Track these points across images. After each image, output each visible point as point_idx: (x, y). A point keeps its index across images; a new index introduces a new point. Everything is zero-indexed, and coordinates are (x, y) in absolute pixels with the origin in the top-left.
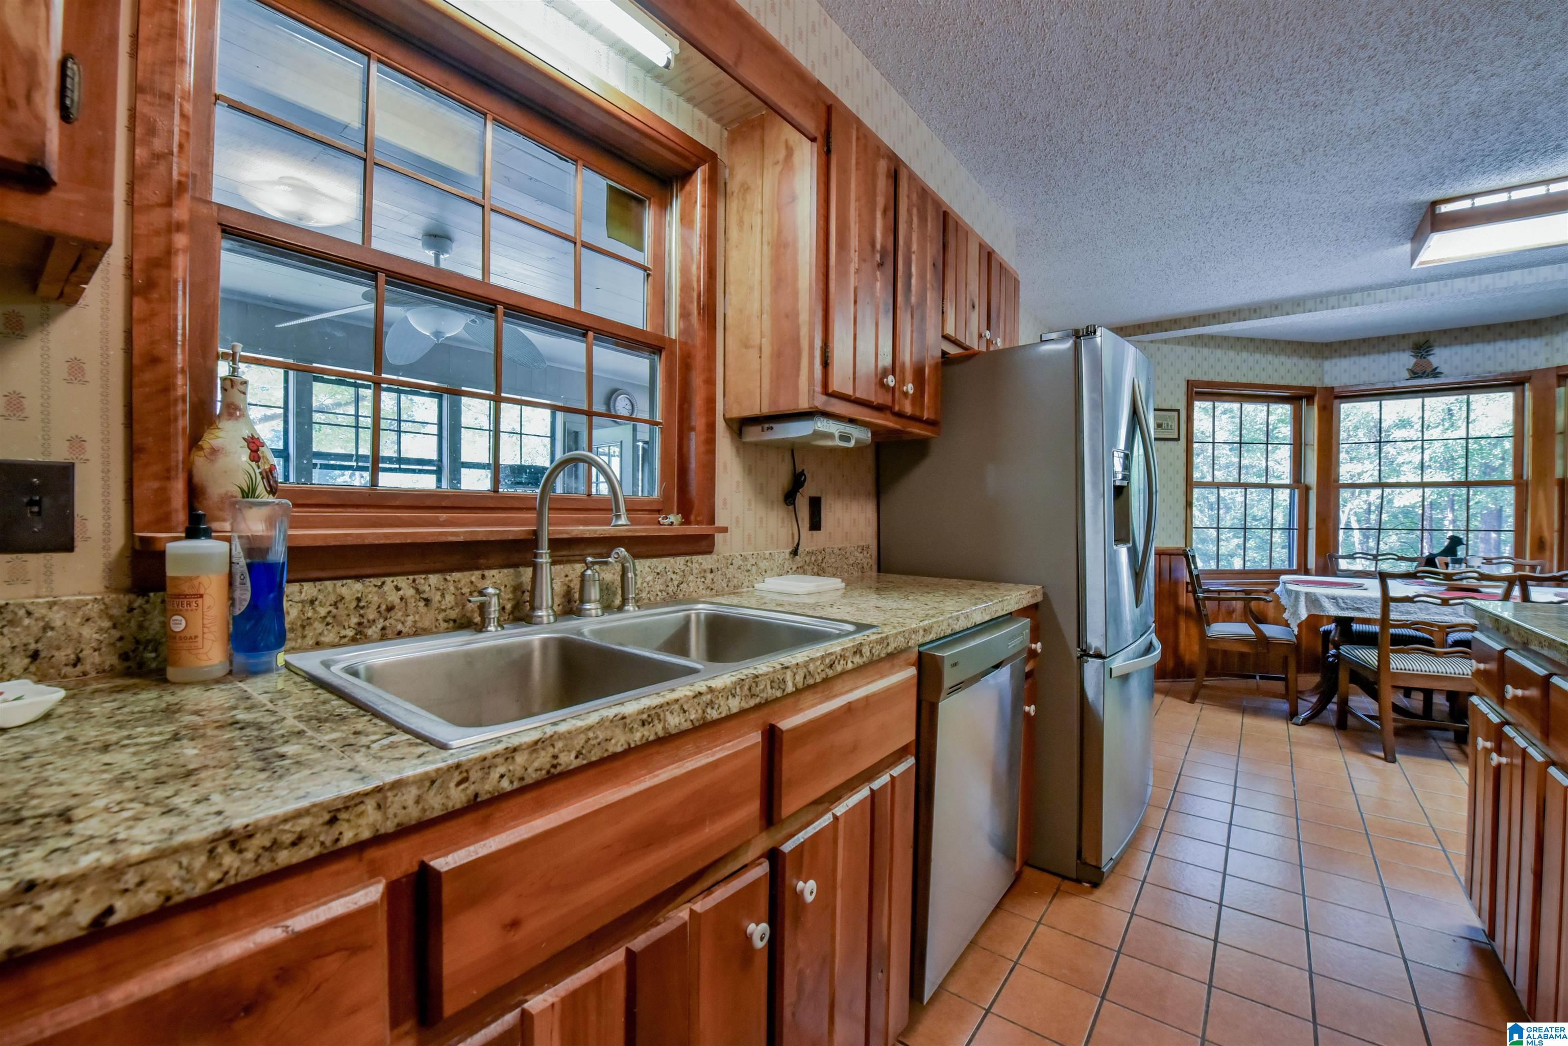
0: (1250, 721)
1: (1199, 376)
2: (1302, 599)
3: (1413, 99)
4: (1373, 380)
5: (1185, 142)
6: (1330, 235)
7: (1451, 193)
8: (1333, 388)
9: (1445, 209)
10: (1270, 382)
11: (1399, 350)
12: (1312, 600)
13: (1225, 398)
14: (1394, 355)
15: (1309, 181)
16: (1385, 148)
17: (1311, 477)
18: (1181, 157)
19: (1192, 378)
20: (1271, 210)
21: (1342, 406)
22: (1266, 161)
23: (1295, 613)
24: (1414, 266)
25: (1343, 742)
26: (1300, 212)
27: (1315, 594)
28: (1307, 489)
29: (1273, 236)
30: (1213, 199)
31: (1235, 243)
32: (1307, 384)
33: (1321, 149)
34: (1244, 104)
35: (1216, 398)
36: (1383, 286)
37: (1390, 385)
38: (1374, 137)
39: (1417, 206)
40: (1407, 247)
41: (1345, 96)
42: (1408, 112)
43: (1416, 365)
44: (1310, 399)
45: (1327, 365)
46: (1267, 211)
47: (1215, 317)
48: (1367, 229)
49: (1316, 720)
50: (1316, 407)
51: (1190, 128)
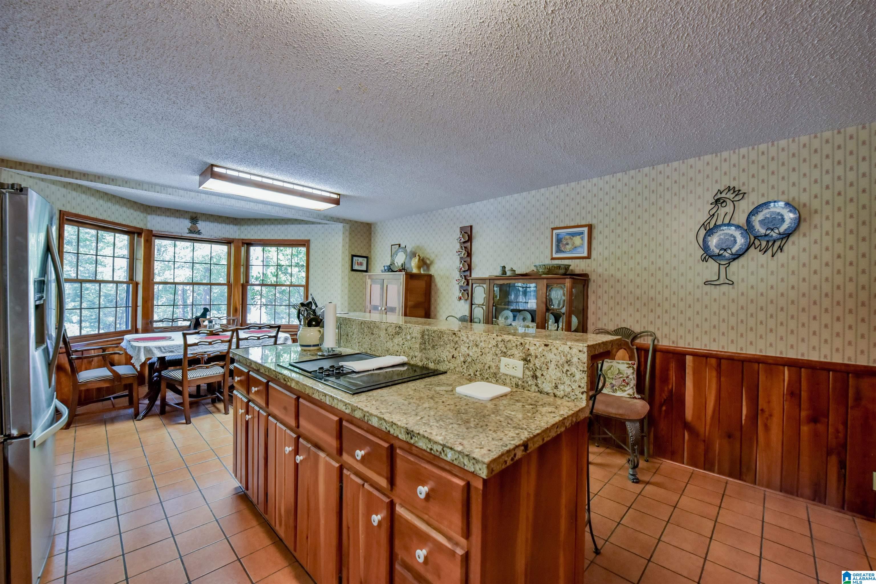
0: (110, 428)
1: (68, 208)
2: (142, 350)
3: (215, 123)
4: (172, 230)
5: (94, 78)
6: (165, 159)
7: (219, 164)
8: (152, 231)
9: (216, 169)
10: (117, 221)
11: (184, 218)
12: (148, 350)
13: (87, 226)
14: (182, 220)
15: (161, 132)
16: (199, 136)
17: (139, 277)
18: (88, 83)
19: (63, 209)
20: (137, 136)
21: (156, 240)
22: (141, 112)
23: (138, 359)
24: (201, 188)
25: (165, 421)
26: (153, 144)
27: (149, 347)
28: (137, 284)
29: (134, 148)
30: (103, 115)
31: (110, 142)
32: (138, 226)
33: (171, 122)
34: (138, 80)
35: (80, 225)
36: (183, 189)
37: (180, 235)
38: (196, 129)
39: (205, 163)
40: (197, 178)
41: (189, 106)
42: (212, 127)
43: (191, 227)
44: (139, 234)
45: (149, 217)
46: (134, 135)
47: (84, 175)
48: (182, 164)
49: (150, 414)
50: (143, 240)
51: (99, 73)
